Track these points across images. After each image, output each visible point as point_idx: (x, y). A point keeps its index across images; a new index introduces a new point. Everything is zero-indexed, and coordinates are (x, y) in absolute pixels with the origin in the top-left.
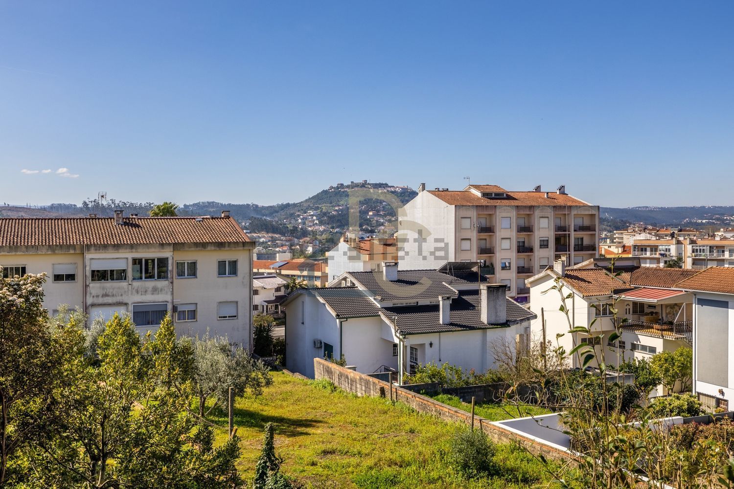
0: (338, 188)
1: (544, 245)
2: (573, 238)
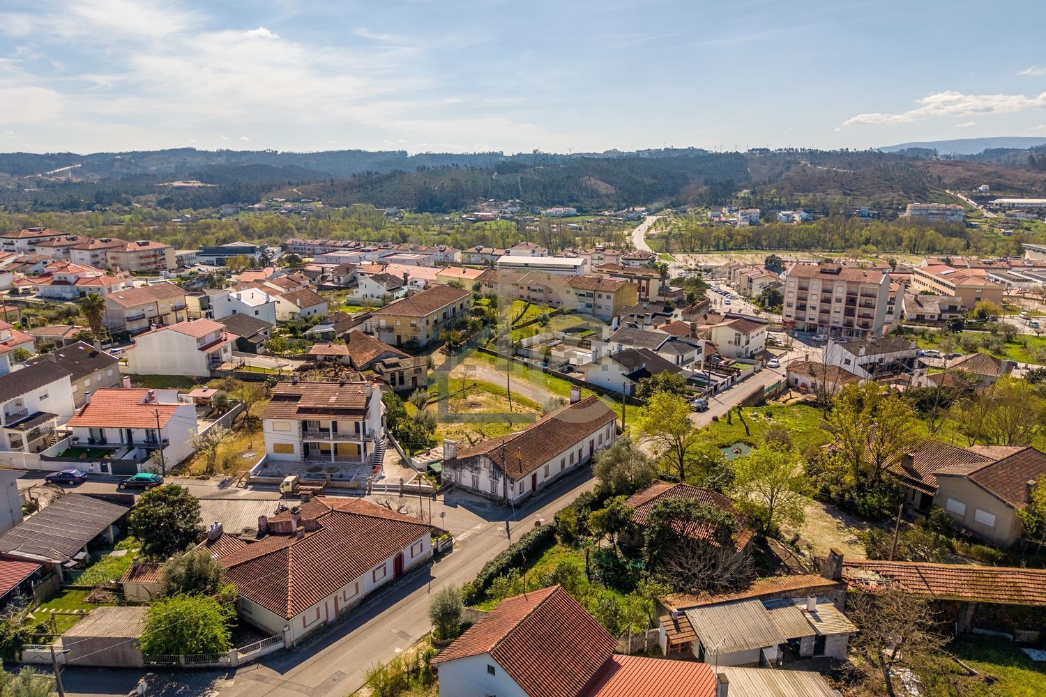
1: (838, 300)
2: (859, 300)
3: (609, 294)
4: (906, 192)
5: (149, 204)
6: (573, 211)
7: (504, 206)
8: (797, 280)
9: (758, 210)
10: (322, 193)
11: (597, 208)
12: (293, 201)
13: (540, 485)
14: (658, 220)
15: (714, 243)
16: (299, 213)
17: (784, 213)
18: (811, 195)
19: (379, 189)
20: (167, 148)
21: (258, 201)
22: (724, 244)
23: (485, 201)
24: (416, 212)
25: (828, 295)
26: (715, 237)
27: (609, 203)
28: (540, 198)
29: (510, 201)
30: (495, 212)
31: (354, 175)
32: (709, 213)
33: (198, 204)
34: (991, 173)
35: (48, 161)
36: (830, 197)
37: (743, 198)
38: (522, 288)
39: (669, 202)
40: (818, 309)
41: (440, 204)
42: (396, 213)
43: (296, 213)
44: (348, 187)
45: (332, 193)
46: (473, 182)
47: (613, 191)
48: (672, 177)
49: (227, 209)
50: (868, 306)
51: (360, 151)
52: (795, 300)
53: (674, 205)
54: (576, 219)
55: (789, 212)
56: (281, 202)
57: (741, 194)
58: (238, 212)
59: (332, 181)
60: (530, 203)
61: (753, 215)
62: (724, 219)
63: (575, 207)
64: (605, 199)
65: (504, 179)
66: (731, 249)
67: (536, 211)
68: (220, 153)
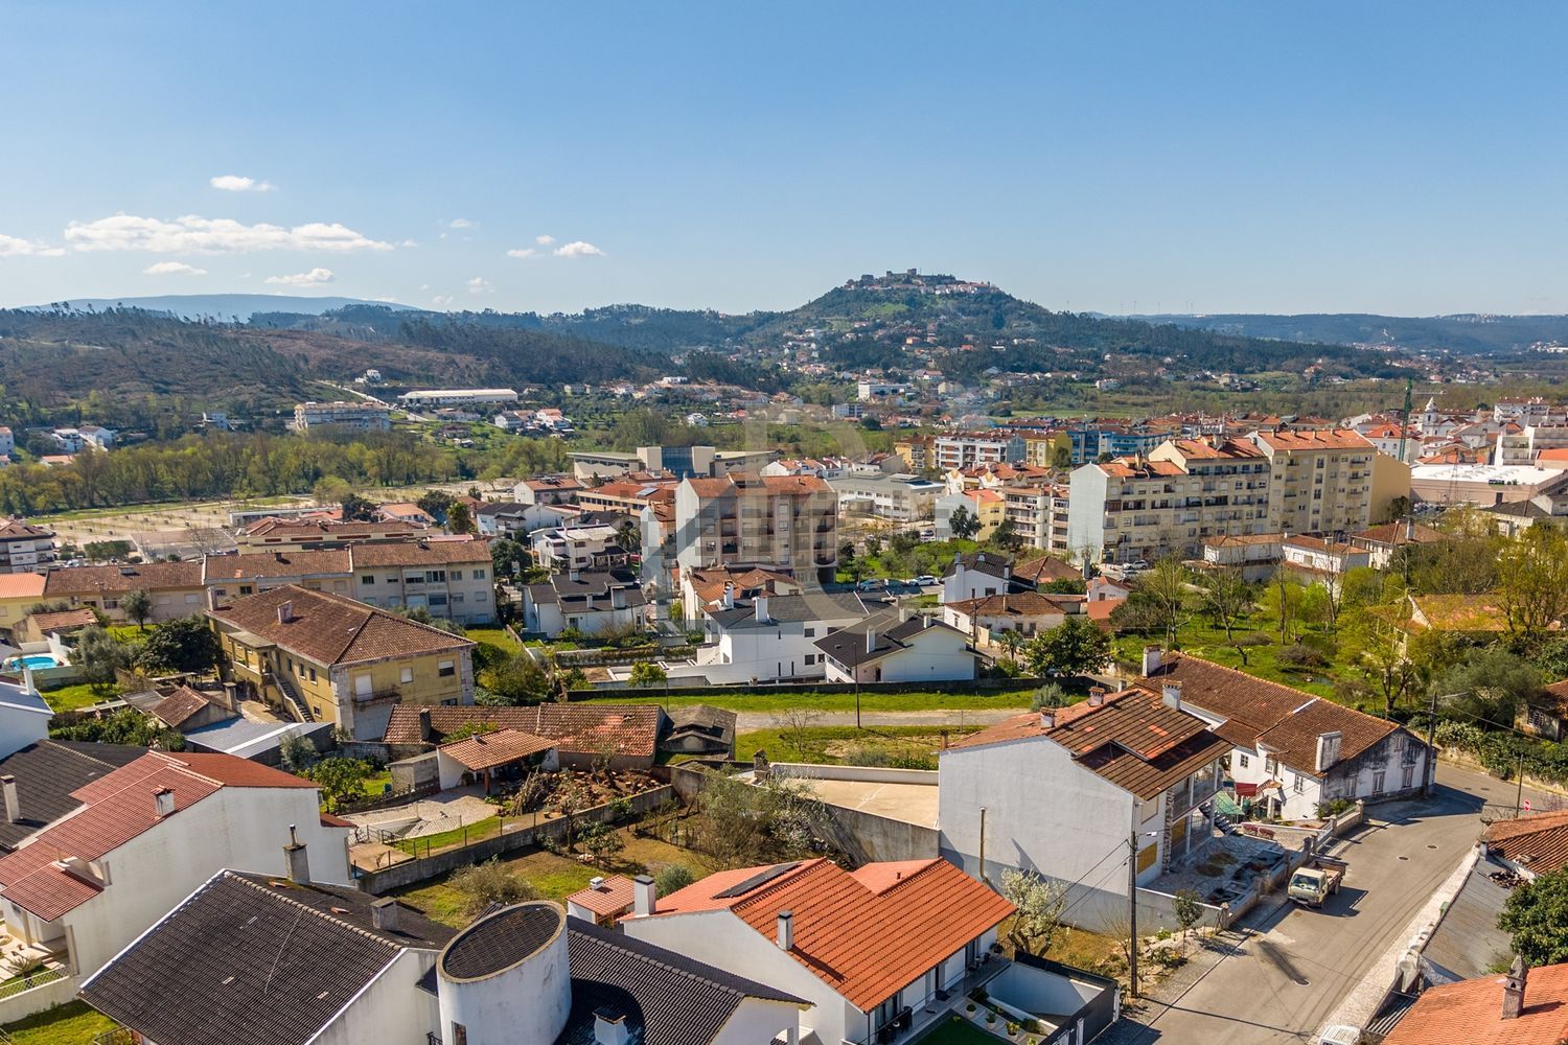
0: (862, 283)
3: (478, 568)
9: (7, 429)
17: (63, 432)
55: (71, 431)
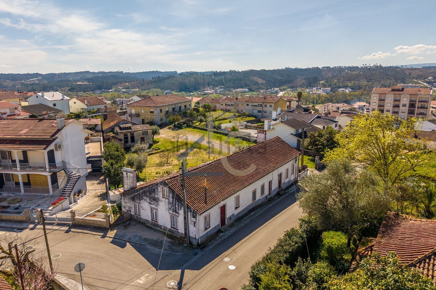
1: (404, 106)
2: (417, 104)
3: (271, 104)
4: (395, 80)
5: (66, 91)
6: (247, 90)
7: (217, 89)
8: (378, 96)
9: (330, 88)
10: (139, 85)
11: (257, 89)
12: (126, 88)
13: (230, 218)
14: (285, 93)
15: (312, 101)
16: (128, 93)
17: (341, 89)
18: (353, 82)
19: (163, 83)
20: (78, 71)
21: (111, 89)
22: (316, 101)
23: (208, 87)
24: (178, 92)
25: (397, 103)
26: (312, 98)
27: (263, 87)
28: (232, 85)
29: (219, 87)
30: (213, 91)
31: (153, 78)
32: (308, 90)
33: (85, 90)
34: (432, 72)
35: (28, 76)
36: (361, 82)
37: (322, 84)
38: (222, 105)
39: (289, 86)
40: (391, 111)
41: (189, 89)
42: (170, 93)
43: (127, 93)
44: (150, 83)
45: (143, 85)
46: (203, 79)
47: (265, 82)
48: (290, 77)
49: (98, 92)
50: (422, 107)
51: (157, 71)
52: (377, 107)
53: (291, 87)
54: (248, 93)
55: (344, 89)
56: (122, 89)
57: (321, 82)
58: (102, 93)
59: (143, 80)
60: (228, 87)
61: (327, 90)
62: (314, 92)
63: (248, 89)
64: (261, 85)
65: (217, 78)
66: (320, 104)
67: (231, 90)
68: (99, 73)
